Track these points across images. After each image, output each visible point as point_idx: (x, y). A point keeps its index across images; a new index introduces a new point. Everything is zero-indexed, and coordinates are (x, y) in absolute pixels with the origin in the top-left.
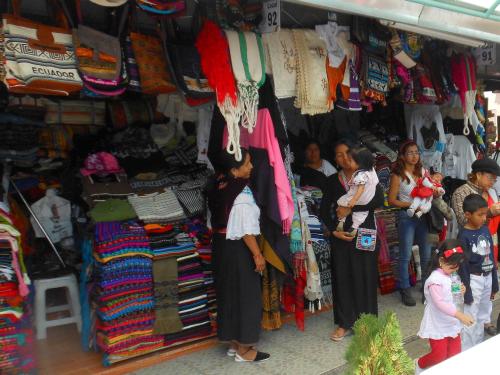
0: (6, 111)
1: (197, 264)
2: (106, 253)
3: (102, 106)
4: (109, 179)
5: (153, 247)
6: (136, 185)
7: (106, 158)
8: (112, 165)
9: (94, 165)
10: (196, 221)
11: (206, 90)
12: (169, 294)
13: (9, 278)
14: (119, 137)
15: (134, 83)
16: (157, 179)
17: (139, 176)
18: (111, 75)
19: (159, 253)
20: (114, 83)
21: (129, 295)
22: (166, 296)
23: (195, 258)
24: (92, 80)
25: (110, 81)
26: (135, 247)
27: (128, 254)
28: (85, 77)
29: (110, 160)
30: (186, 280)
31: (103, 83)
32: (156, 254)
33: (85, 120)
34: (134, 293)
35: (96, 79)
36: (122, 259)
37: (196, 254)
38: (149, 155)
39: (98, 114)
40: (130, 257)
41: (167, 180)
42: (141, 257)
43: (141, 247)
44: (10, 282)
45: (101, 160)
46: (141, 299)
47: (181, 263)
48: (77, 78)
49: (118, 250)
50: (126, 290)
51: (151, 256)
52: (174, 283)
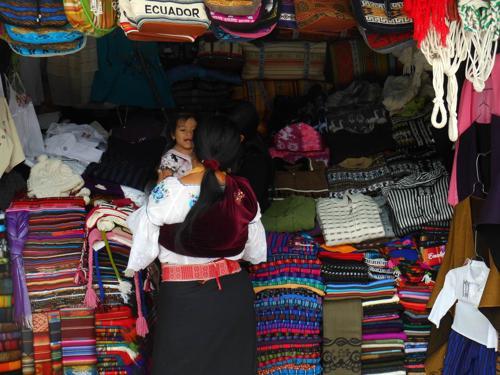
0: (195, 62)
1: (395, 316)
2: (257, 279)
3: (320, 49)
4: (300, 165)
5: (326, 280)
6: (336, 177)
7: (304, 133)
8: (311, 144)
9: (286, 143)
10: (407, 242)
11: (399, 20)
12: (346, 359)
13: (126, 301)
14: (335, 100)
15: (286, 17)
16: (372, 167)
17: (345, 163)
18: (245, 8)
19: (334, 290)
20: (250, 19)
21: (283, 350)
22: (341, 362)
23: (394, 304)
24: (220, 18)
25: (245, 17)
26: (299, 275)
27: (287, 286)
28: (212, 13)
29: (311, 137)
30: (373, 341)
31: (235, 20)
32: (329, 292)
33: (296, 72)
34: (290, 350)
35: (226, 16)
36: (279, 292)
37: (396, 299)
38: (372, 128)
39: (314, 63)
40: (290, 291)
41: (384, 170)
42: (304, 292)
43: (307, 276)
44: (126, 305)
45: (298, 137)
46: (299, 361)
47: (368, 311)
48: (203, 16)
49: (274, 277)
50: (279, 342)
51: (321, 293)
52: (355, 342)
